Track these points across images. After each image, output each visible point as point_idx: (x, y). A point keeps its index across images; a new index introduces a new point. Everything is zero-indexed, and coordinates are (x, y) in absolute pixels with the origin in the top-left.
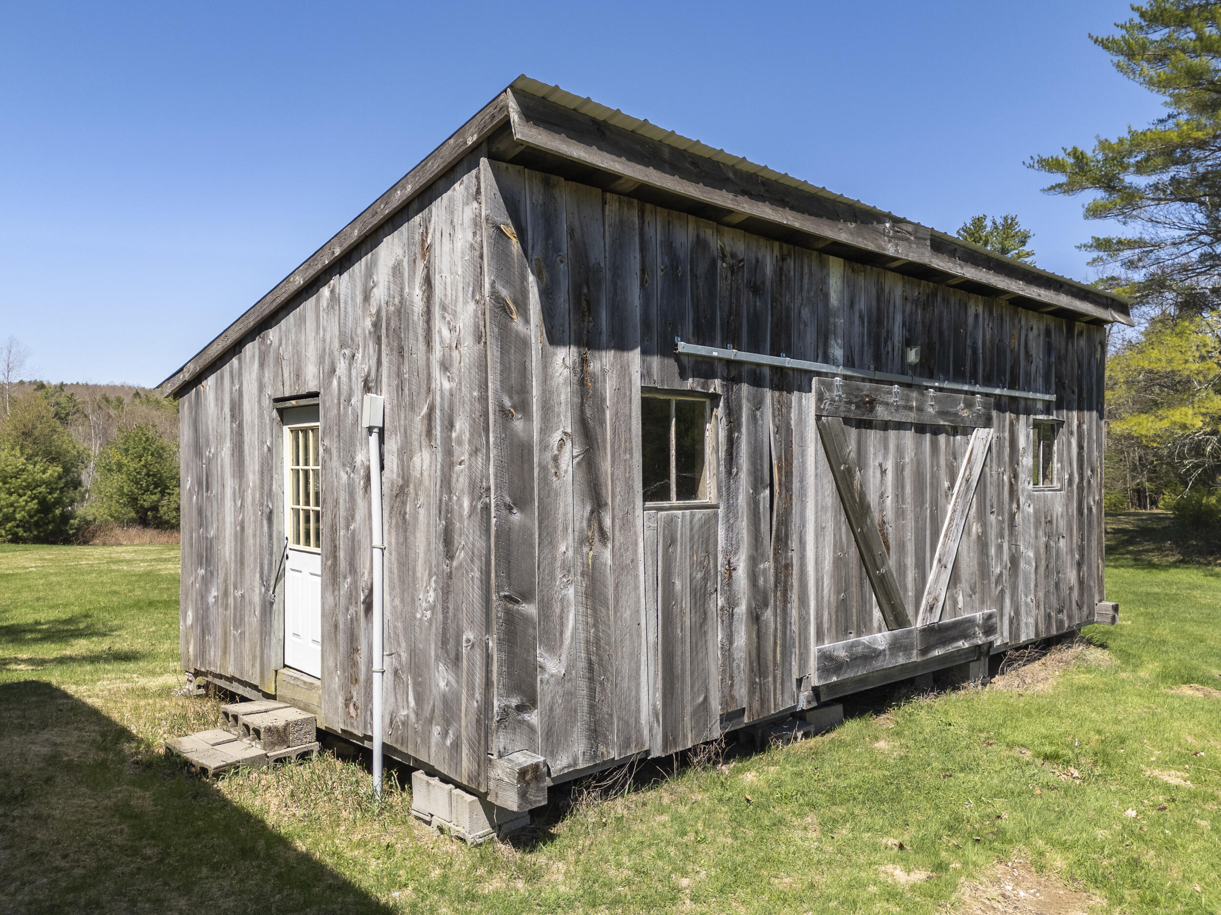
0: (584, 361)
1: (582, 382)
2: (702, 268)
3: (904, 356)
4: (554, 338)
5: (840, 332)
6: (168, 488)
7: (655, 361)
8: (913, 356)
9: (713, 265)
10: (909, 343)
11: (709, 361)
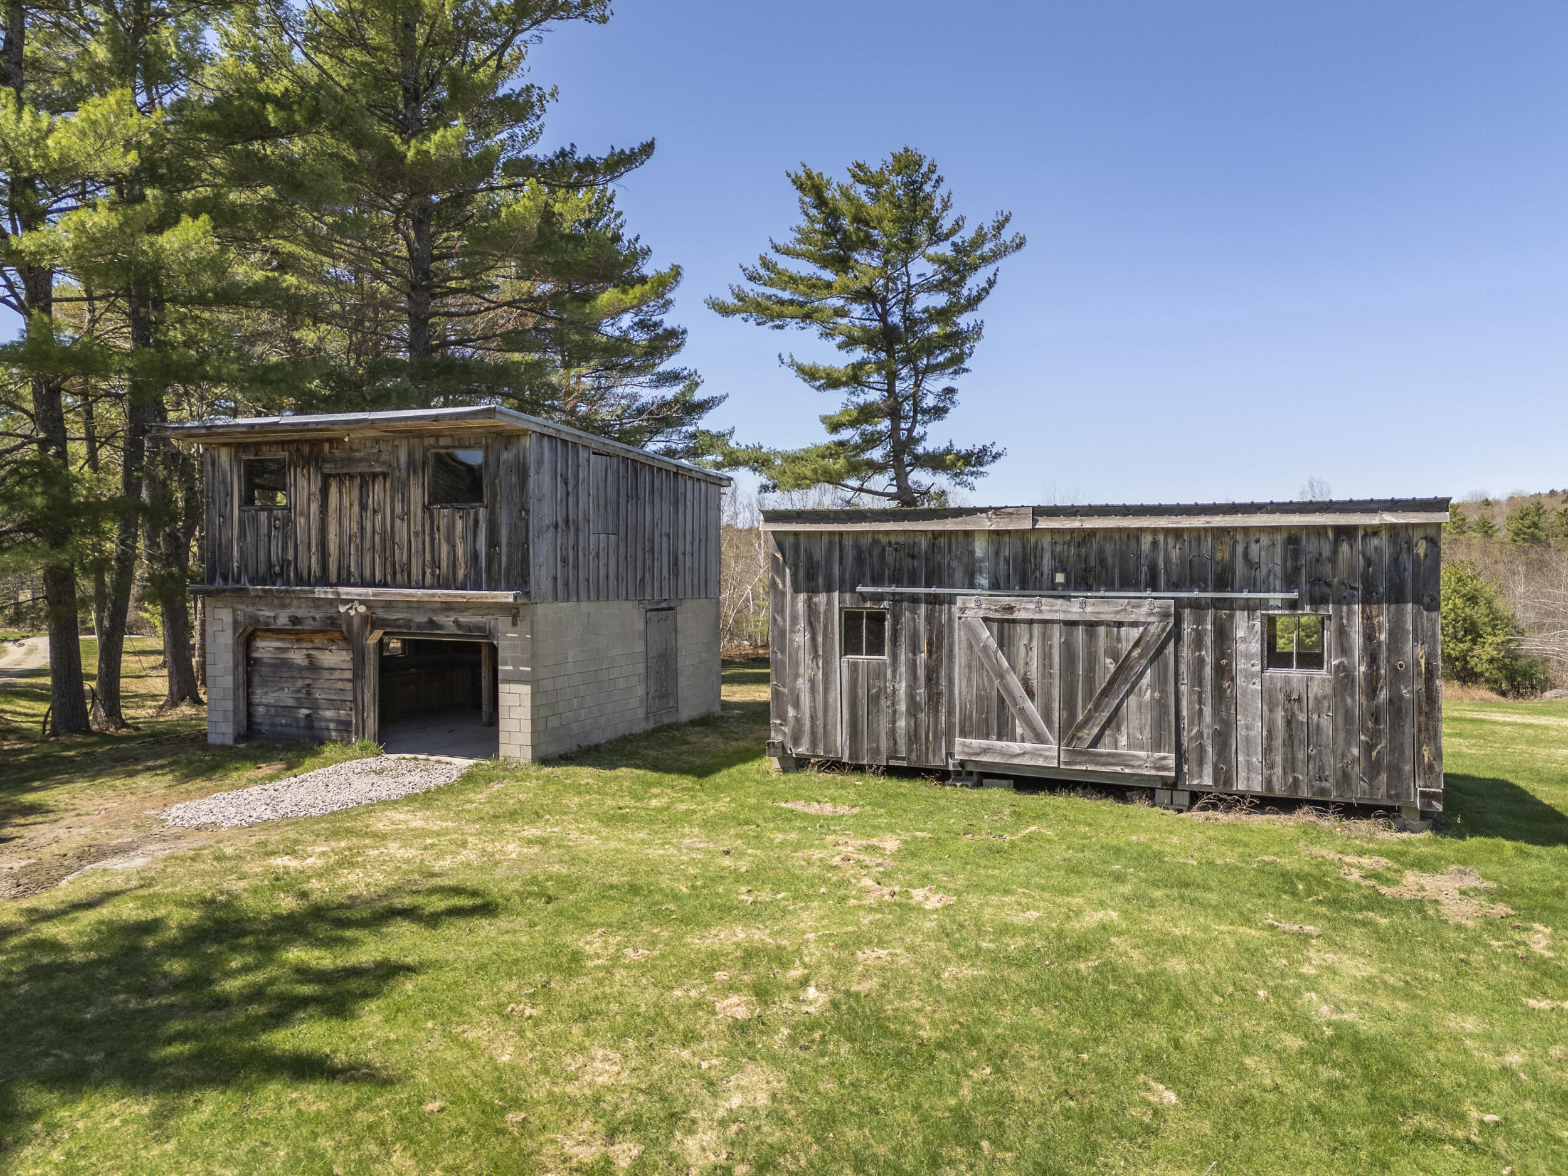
0: (810, 598)
1: (809, 607)
2: (876, 552)
3: (1053, 578)
4: (796, 590)
5: (985, 570)
6: (1481, 636)
7: (847, 596)
8: (1060, 578)
9: (884, 549)
10: (1055, 570)
11: (881, 594)
